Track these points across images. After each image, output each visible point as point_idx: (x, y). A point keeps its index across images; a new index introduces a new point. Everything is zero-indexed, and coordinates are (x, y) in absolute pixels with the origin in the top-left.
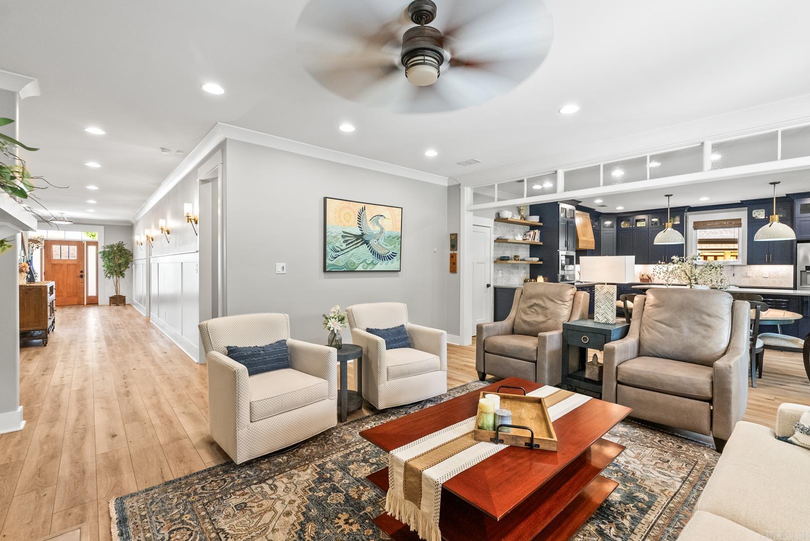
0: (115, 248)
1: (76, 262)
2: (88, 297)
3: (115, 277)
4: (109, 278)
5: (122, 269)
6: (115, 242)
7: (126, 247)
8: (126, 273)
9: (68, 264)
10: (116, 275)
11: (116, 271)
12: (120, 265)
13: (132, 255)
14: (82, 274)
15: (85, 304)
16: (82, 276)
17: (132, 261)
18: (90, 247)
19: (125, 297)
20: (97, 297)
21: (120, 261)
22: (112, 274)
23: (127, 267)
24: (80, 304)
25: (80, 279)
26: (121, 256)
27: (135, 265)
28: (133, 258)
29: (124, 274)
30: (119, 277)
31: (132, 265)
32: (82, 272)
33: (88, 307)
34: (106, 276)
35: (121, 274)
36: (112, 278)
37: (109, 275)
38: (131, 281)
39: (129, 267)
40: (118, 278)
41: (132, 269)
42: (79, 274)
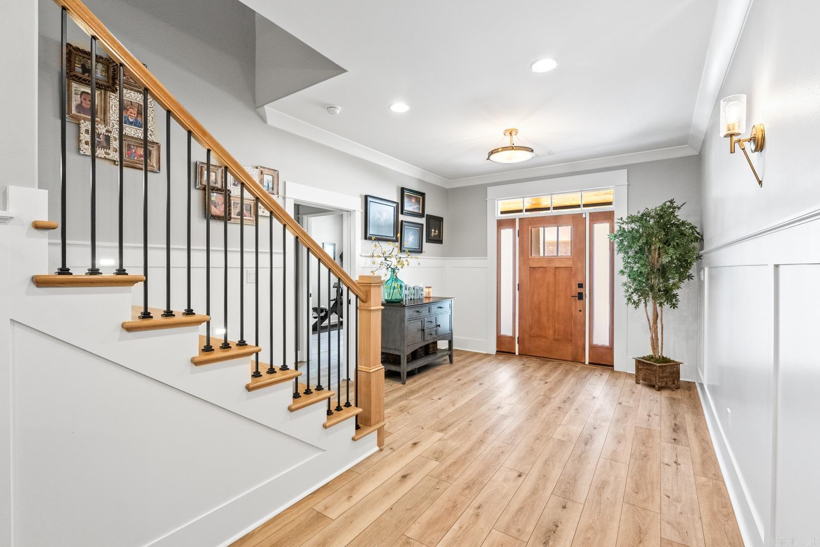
0: (652, 222)
1: (569, 264)
2: (592, 347)
3: (650, 304)
4: (636, 304)
5: (671, 281)
6: (653, 203)
7: (681, 215)
8: (683, 292)
9: (556, 267)
10: (654, 298)
11: (652, 288)
12: (663, 272)
13: (700, 239)
14: (580, 290)
15: (587, 362)
16: (581, 296)
17: (699, 257)
18: (597, 226)
19: (678, 364)
20: (611, 349)
21: (665, 260)
22: (643, 294)
23: (684, 275)
24: (577, 359)
25: (578, 301)
26: (667, 243)
27: (710, 268)
28: (702, 248)
29: (675, 296)
30: (661, 304)
31: (700, 269)
32: (581, 286)
33: (591, 369)
34: (629, 299)
35: (668, 296)
36: (642, 305)
37: (635, 297)
38: (698, 315)
39: (690, 277)
40: (659, 309)
41: (701, 284)
42: (576, 290)
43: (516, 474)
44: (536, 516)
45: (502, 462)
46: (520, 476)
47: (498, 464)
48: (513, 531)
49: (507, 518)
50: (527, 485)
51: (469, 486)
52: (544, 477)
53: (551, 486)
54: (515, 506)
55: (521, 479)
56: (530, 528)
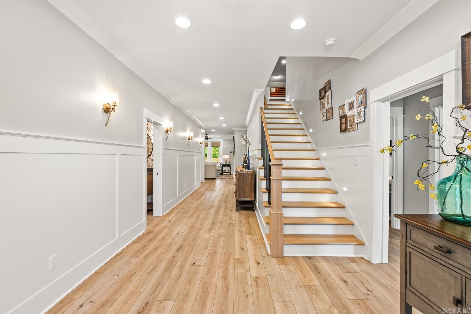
43: (196, 264)
44: (185, 251)
45: (205, 268)
46: (194, 264)
47: (207, 266)
48: (192, 246)
49: (195, 248)
50: (190, 261)
51: (214, 253)
52: (182, 267)
53: (179, 263)
54: (193, 252)
55: (193, 262)
56: (187, 248)
